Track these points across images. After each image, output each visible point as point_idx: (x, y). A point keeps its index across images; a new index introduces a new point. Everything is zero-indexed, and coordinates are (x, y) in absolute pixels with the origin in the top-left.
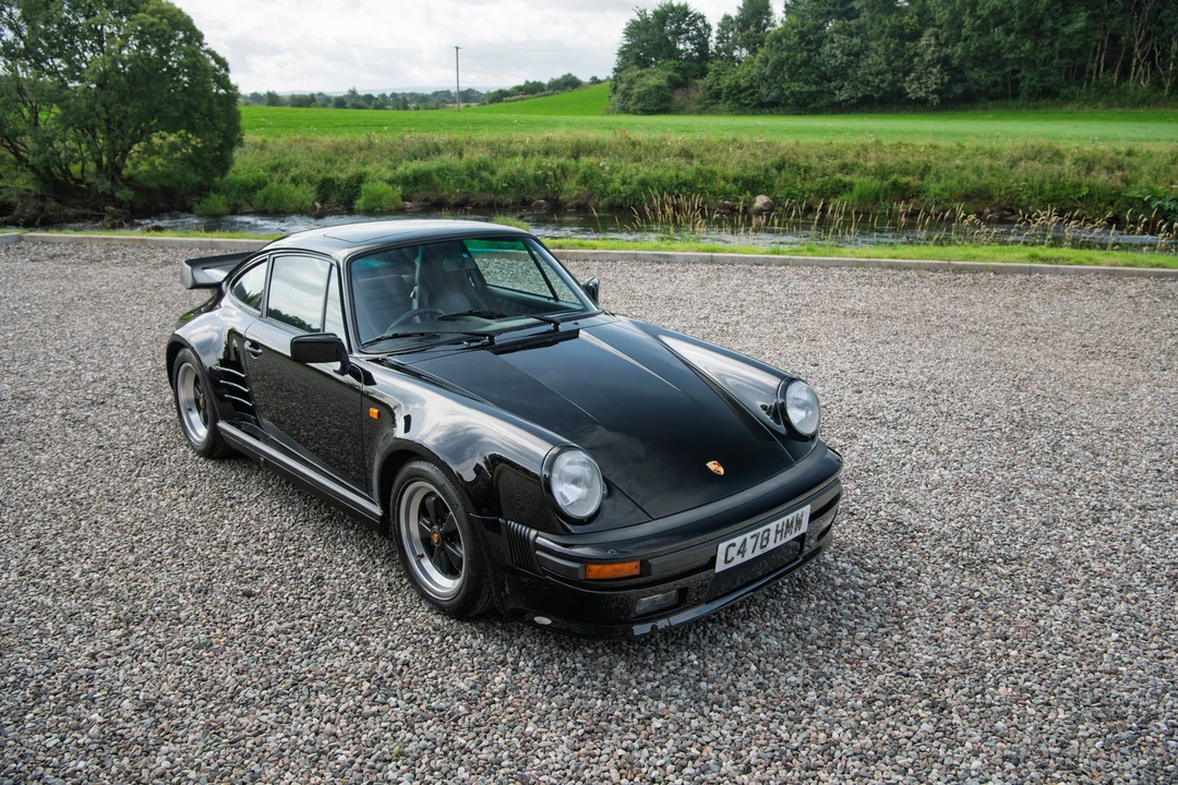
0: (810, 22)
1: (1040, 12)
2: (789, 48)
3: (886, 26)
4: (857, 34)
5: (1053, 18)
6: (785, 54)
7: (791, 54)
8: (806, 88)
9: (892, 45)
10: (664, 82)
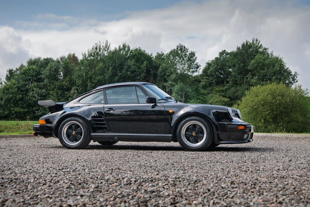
0: (22, 83)
2: (13, 93)
3: (56, 85)
4: (44, 88)
6: (11, 95)
7: (14, 96)
8: (22, 110)
9: (59, 93)
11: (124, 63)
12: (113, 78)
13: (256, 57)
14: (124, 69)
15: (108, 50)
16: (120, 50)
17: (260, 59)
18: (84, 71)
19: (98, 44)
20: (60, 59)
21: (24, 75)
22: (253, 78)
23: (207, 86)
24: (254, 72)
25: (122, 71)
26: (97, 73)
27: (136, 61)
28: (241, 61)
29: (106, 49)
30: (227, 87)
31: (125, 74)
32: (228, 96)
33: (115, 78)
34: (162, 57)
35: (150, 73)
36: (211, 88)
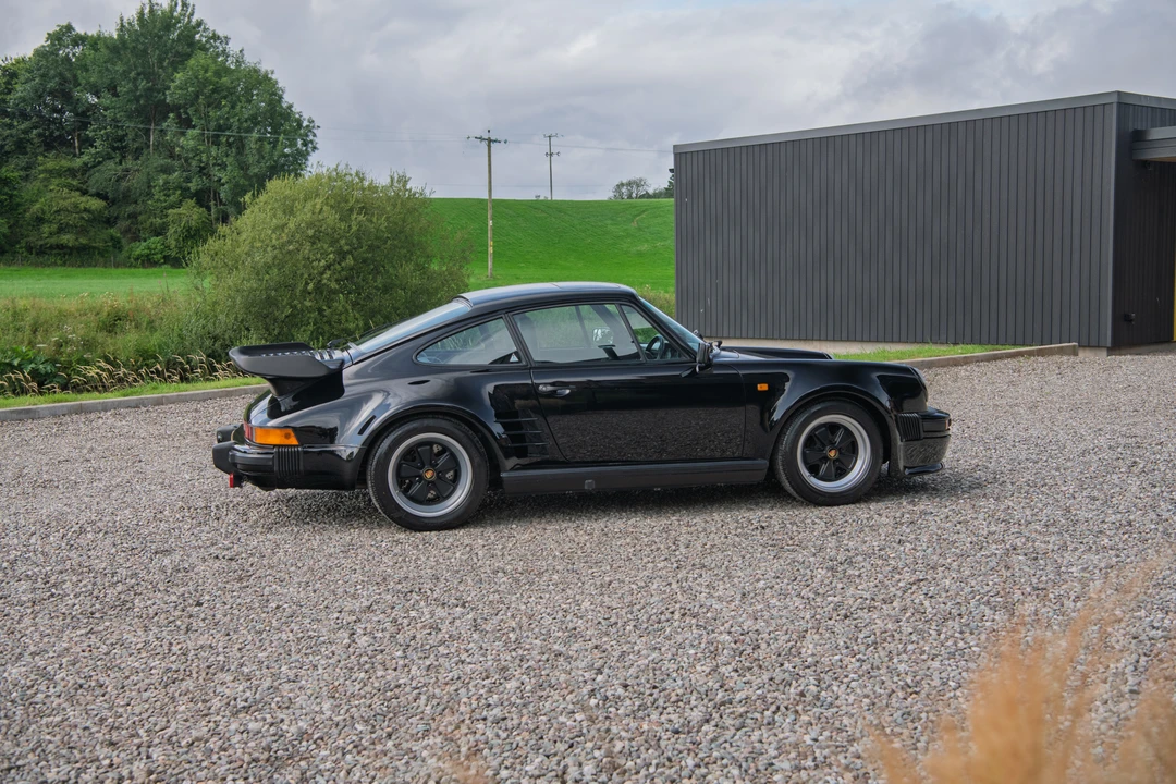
13: (192, 62)
17: (206, 71)
22: (183, 134)
23: (8, 153)
24: (186, 113)
28: (140, 69)
30: (85, 158)
32: (92, 190)
36: (23, 160)
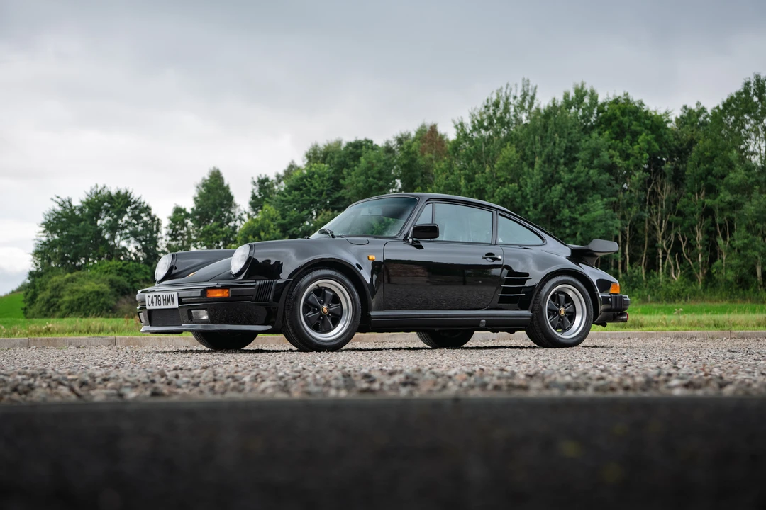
0: (293, 213)
1: (555, 200)
5: (569, 207)
10: (105, 287)
11: (578, 144)
12: (546, 191)
14: (578, 160)
15: (530, 106)
16: (568, 104)
18: (462, 172)
19: (504, 90)
20: (394, 143)
21: (296, 193)
25: (575, 168)
26: (500, 177)
27: (614, 136)
29: (526, 106)
31: (582, 175)
33: (553, 188)
34: (701, 119)
35: (661, 170)
